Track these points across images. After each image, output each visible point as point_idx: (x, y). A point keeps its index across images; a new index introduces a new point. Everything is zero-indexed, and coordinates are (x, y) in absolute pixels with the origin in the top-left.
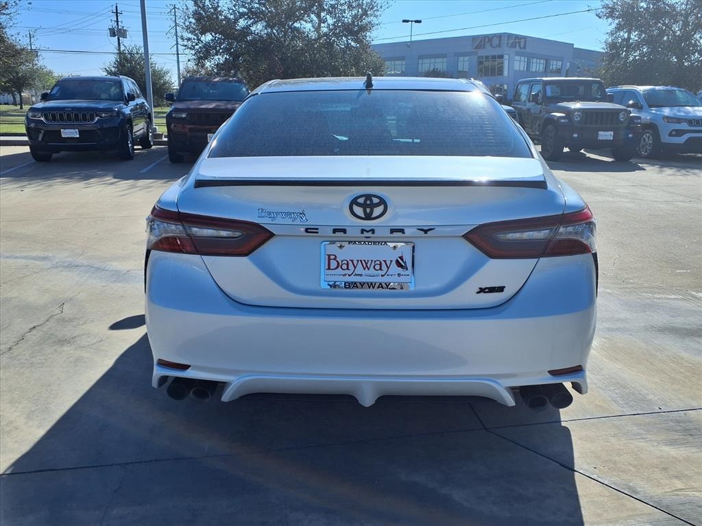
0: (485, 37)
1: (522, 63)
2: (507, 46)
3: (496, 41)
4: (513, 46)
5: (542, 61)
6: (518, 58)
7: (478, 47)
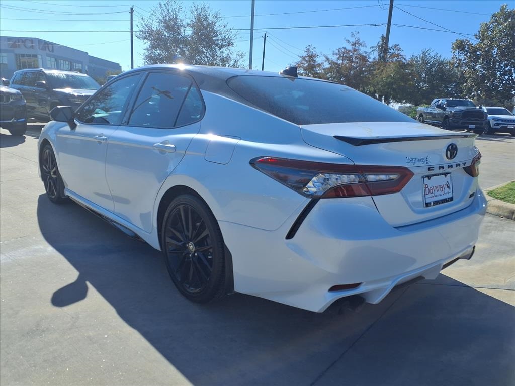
0: (19, 39)
1: (53, 63)
2: (39, 48)
3: (29, 44)
4: (44, 49)
5: (67, 63)
6: (48, 58)
7: (14, 46)
